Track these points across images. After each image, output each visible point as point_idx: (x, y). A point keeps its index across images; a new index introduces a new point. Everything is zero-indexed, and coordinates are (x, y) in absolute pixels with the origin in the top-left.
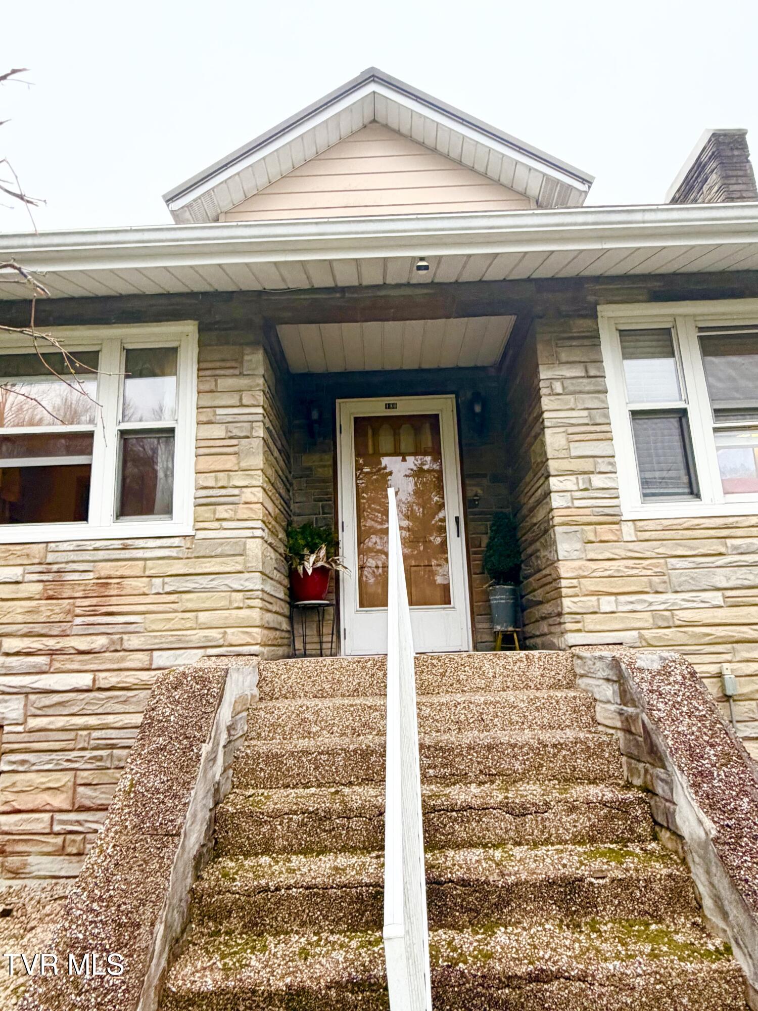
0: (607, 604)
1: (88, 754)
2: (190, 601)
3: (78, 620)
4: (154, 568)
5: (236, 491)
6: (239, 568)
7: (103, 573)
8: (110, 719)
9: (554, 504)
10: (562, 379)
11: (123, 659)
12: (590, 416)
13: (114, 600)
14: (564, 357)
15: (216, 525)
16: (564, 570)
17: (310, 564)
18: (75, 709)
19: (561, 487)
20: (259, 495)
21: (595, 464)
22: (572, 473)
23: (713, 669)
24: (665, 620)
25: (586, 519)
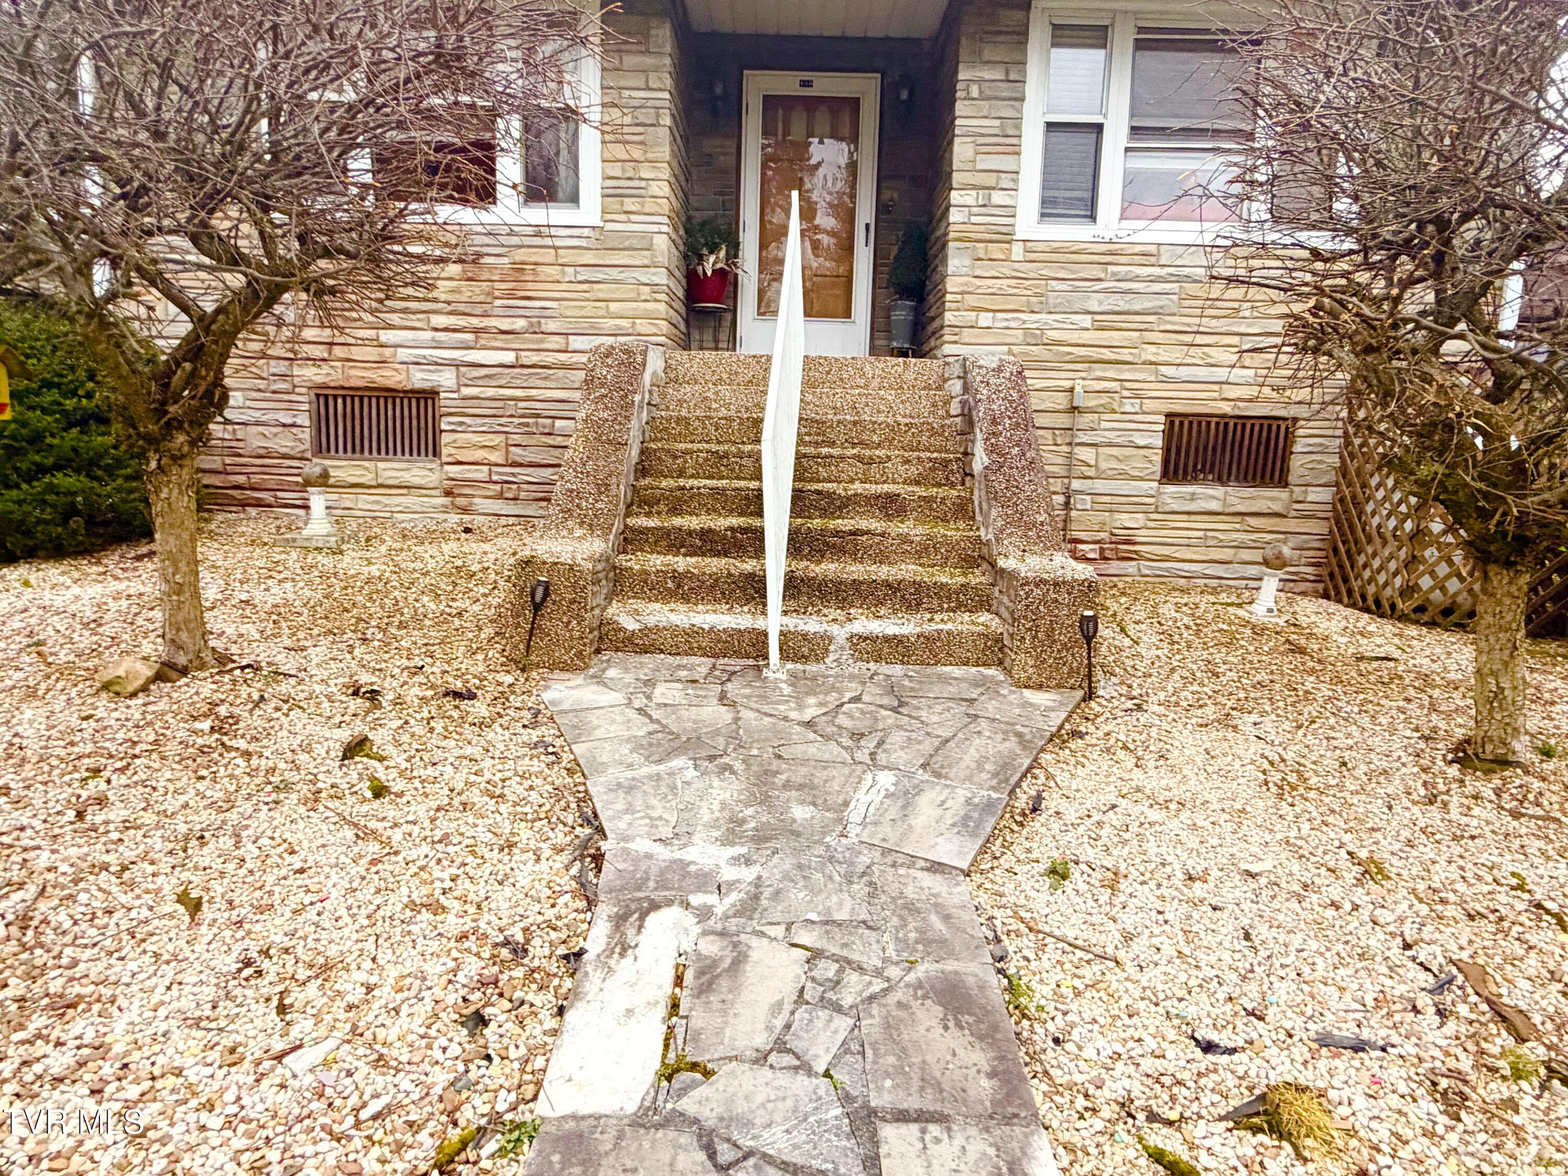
0: (985, 319)
1: (516, 421)
2: (602, 291)
3: (498, 302)
4: (567, 257)
5: (643, 184)
6: (646, 262)
7: (518, 258)
8: (533, 392)
9: (952, 219)
10: (981, 82)
11: (542, 341)
12: (1002, 127)
13: (530, 285)
14: (986, 55)
15: (624, 217)
16: (952, 285)
17: (710, 265)
18: (502, 382)
19: (961, 201)
20: (666, 190)
21: (999, 178)
22: (974, 187)
23: (1067, 384)
24: (1034, 338)
25: (979, 236)
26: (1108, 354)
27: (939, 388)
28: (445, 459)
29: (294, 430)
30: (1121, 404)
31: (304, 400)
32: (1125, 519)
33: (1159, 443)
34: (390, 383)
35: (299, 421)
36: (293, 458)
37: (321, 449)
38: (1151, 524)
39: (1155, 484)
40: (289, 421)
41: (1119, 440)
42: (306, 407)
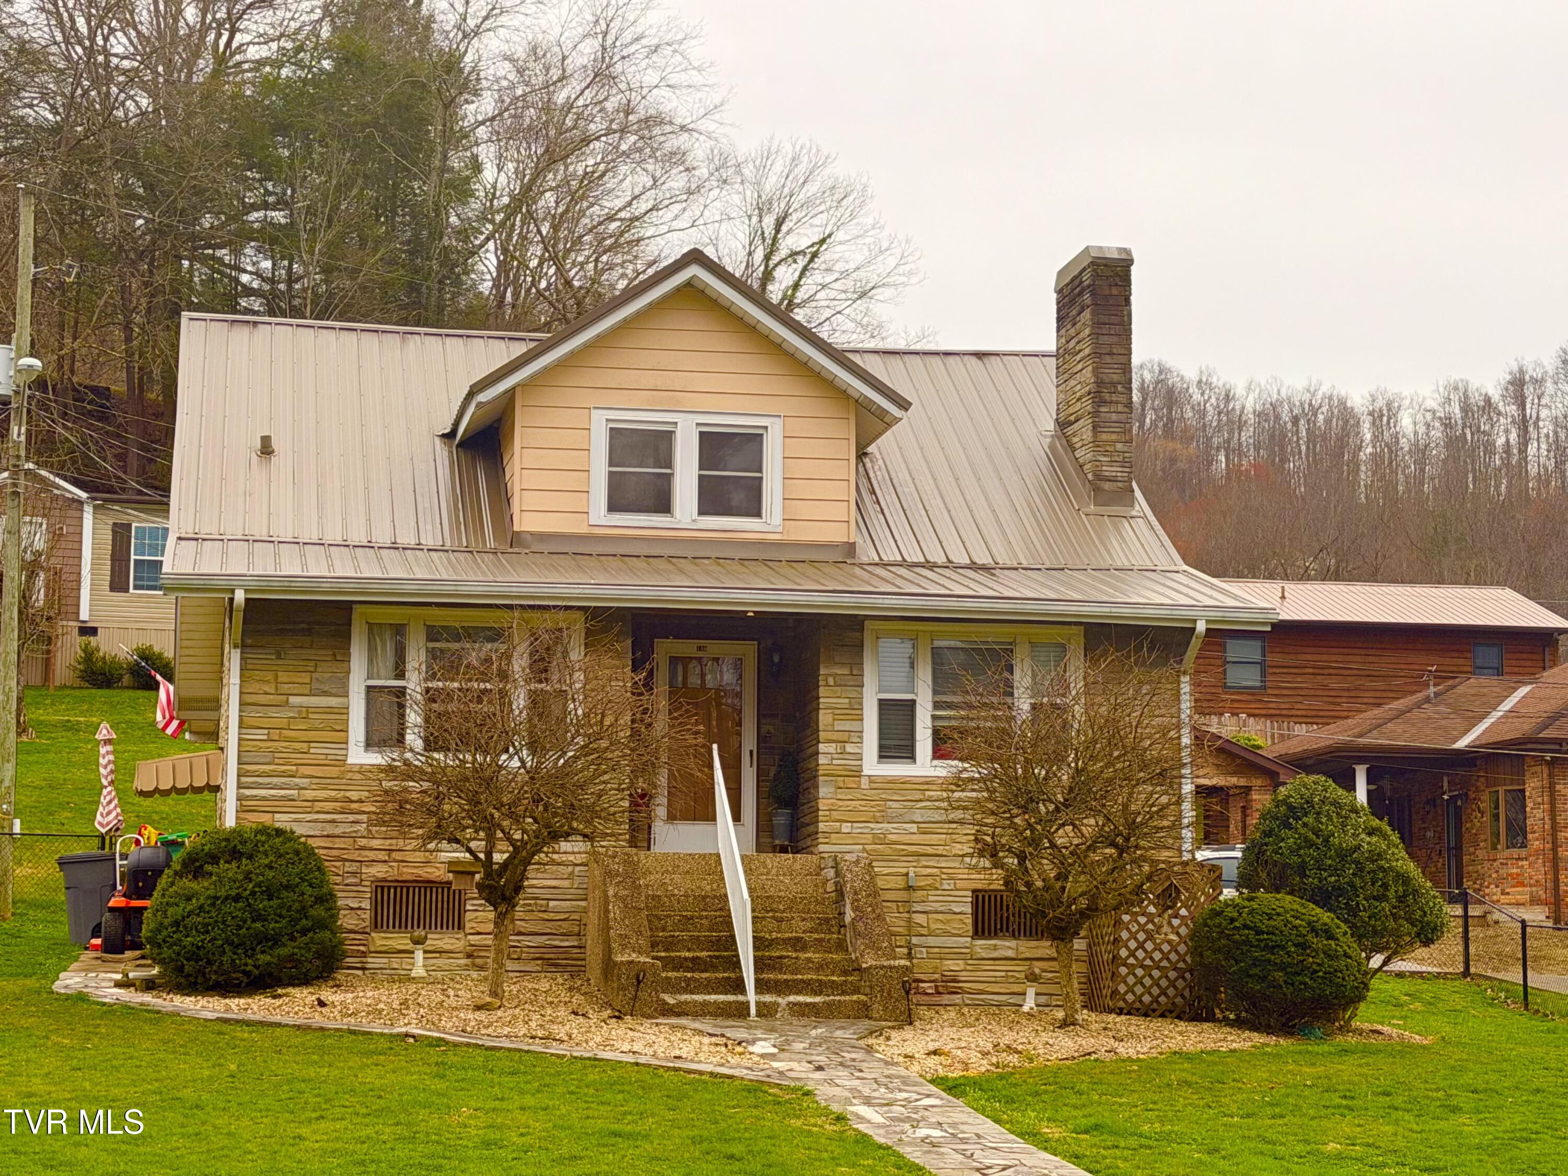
0: (846, 827)
9: (820, 762)
10: (835, 676)
12: (850, 703)
14: (837, 659)
16: (823, 804)
19: (826, 750)
21: (850, 736)
22: (834, 741)
23: (904, 871)
24: (879, 839)
25: (839, 773)
26: (929, 850)
27: (818, 874)
28: (468, 931)
29: (359, 912)
30: (941, 884)
31: (367, 890)
32: (950, 965)
33: (970, 910)
34: (431, 877)
35: (363, 906)
36: (356, 932)
37: (377, 925)
38: (969, 968)
39: (969, 939)
40: (356, 906)
41: (942, 909)
42: (369, 895)
